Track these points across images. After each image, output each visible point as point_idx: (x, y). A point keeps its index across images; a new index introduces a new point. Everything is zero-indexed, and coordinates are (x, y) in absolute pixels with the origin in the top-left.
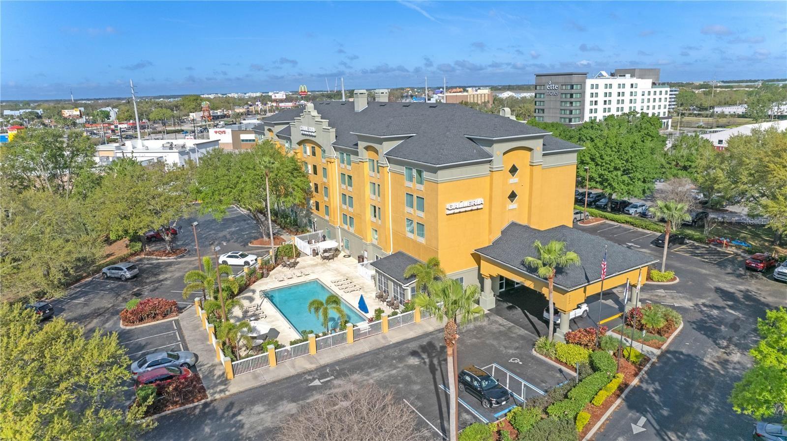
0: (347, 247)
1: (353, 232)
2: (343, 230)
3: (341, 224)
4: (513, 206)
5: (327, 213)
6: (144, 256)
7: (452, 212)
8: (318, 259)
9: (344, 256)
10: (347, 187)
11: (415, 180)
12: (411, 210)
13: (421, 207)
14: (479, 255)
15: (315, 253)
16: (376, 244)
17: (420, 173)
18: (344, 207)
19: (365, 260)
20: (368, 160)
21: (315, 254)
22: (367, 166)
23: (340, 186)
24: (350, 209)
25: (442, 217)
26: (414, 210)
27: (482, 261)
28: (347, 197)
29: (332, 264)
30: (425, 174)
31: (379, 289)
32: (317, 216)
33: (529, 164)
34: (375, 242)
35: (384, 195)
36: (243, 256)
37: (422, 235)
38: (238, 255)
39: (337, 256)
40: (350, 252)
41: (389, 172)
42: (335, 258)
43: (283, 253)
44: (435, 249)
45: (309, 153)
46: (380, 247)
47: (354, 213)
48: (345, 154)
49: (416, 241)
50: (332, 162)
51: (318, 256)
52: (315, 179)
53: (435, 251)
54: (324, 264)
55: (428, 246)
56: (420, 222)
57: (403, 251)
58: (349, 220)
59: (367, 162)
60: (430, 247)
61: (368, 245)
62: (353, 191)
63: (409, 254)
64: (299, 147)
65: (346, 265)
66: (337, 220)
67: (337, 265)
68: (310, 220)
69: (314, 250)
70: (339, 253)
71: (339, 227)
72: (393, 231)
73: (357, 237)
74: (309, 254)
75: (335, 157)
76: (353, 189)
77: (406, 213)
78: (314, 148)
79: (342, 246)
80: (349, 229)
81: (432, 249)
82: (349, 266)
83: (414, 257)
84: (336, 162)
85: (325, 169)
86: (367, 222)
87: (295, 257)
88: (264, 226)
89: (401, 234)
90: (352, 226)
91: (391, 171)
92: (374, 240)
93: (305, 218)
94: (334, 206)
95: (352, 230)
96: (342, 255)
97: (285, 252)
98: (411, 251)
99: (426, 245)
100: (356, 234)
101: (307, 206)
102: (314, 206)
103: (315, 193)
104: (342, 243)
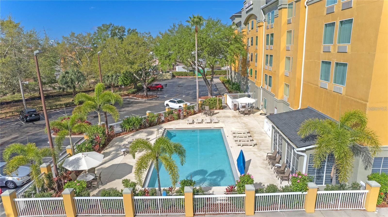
0: (265, 107)
1: (270, 91)
2: (264, 90)
3: (263, 85)
5: (256, 77)
6: (131, 97)
8: (236, 113)
9: (261, 114)
10: (269, 46)
16: (287, 100)
18: (266, 67)
20: (287, 6)
21: (235, 109)
23: (265, 48)
24: (270, 68)
28: (269, 57)
29: (246, 119)
31: (274, 149)
32: (251, 81)
34: (286, 98)
36: (179, 102)
37: (342, 83)
38: (176, 100)
39: (254, 113)
40: (266, 111)
41: (307, 6)
42: (252, 114)
43: (208, 103)
44: (360, 101)
45: (250, 29)
46: (289, 104)
47: (272, 72)
48: (271, 13)
49: (332, 91)
50: (261, 26)
51: (238, 111)
52: (251, 50)
53: (362, 103)
54: (239, 117)
55: (349, 97)
56: (342, 61)
57: (312, 108)
58: (269, 80)
59: (287, 8)
60: (351, 98)
61: (278, 101)
62: (273, 48)
63: (319, 111)
64: (246, 27)
65: (257, 121)
66: (261, 81)
67: (249, 120)
68: (247, 86)
69: (235, 105)
70: (258, 111)
71: (261, 87)
72: (304, 82)
73: (272, 95)
74: (231, 109)
75: (264, 20)
76: (273, 47)
77: (323, 53)
78: (253, 22)
79: (262, 105)
80: (268, 89)
81: (355, 101)
82: (259, 122)
83: (325, 115)
84: (264, 26)
85: (257, 37)
86: (280, 76)
87: (219, 108)
88: (209, 86)
89: (313, 84)
90: (270, 85)
91: (309, 4)
92: (285, 96)
93: (245, 85)
94: (260, 68)
95: (270, 89)
96: (260, 112)
97: (209, 103)
98: (322, 107)
99: (346, 96)
100: (272, 93)
101: (246, 75)
102: (249, 73)
103: (251, 61)
104: (262, 103)
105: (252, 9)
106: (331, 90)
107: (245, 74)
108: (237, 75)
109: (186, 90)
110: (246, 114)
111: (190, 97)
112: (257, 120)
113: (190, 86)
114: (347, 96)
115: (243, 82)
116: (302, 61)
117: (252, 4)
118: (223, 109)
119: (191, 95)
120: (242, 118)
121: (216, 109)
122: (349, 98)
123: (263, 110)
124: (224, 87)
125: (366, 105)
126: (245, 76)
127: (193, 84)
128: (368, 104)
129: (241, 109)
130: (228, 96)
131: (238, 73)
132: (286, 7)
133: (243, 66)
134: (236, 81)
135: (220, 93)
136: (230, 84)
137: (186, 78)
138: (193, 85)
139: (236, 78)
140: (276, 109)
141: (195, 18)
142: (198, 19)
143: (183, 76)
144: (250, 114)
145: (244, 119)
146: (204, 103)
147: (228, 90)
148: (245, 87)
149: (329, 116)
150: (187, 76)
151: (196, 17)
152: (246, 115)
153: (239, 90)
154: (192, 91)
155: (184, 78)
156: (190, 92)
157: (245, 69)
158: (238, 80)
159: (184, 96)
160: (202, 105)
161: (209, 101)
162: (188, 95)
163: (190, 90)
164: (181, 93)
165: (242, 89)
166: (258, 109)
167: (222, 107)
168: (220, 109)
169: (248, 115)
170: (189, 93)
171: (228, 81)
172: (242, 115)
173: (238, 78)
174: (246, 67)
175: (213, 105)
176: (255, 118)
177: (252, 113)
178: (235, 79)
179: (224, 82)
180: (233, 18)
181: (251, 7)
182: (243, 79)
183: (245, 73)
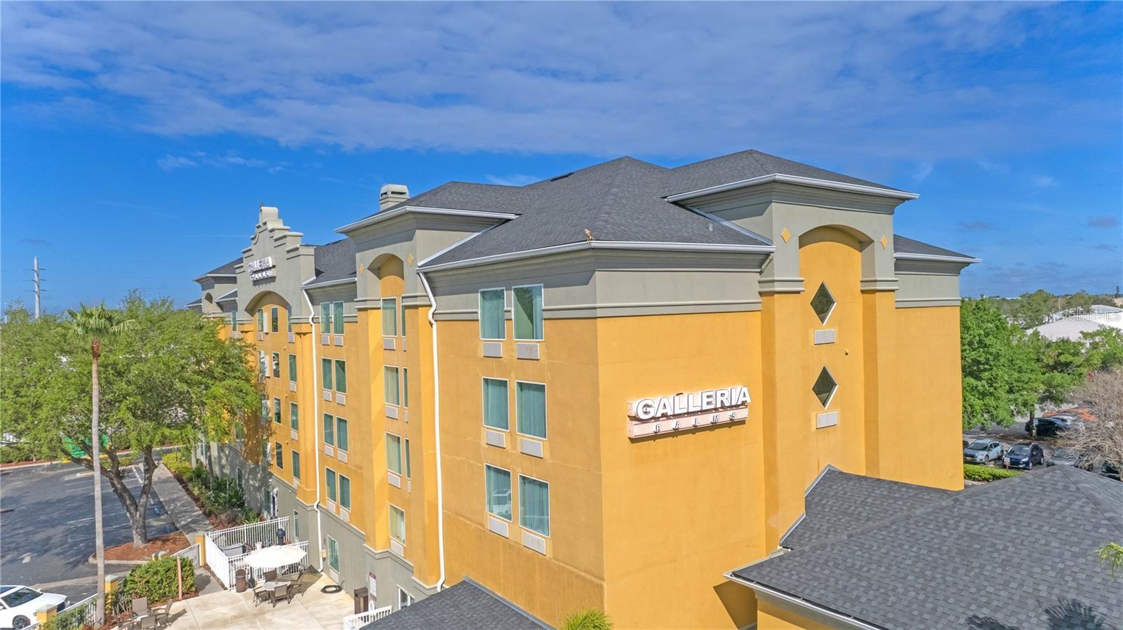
0: (335, 564)
1: (347, 519)
2: (326, 513)
3: (323, 500)
4: (828, 415)
5: (297, 473)
7: (650, 429)
8: (246, 600)
9: (324, 590)
10: (334, 394)
11: (510, 328)
12: (500, 436)
13: (535, 424)
14: (752, 591)
15: (244, 580)
16: (401, 554)
17: (526, 300)
18: (329, 450)
19: (371, 603)
20: (381, 304)
21: (242, 585)
22: (376, 320)
23: (320, 395)
24: (342, 455)
25: (614, 446)
26: (512, 435)
27: (758, 612)
28: (335, 422)
30: (545, 299)
32: (279, 481)
33: (859, 287)
34: (398, 548)
35: (419, 396)
36: (16, 600)
37: (541, 526)
39: (302, 589)
40: (340, 578)
41: (433, 322)
42: (298, 596)
43: (140, 587)
44: (588, 576)
45: (267, 327)
46: (412, 565)
47: (349, 466)
48: (332, 307)
49: (520, 544)
50: (305, 334)
51: (250, 591)
52: (275, 388)
53: (592, 582)
54: (256, 615)
55: (562, 564)
56: (534, 475)
57: (477, 581)
58: (340, 487)
59: (379, 308)
60: (568, 567)
61: (377, 557)
62: (347, 402)
63: (496, 593)
64: (252, 318)
65: (317, 619)
66: (314, 488)
67: (292, 619)
68: (268, 494)
69: (240, 573)
70: (316, 577)
71: (318, 506)
72: (446, 511)
73: (356, 533)
74: (227, 585)
75: (313, 318)
76: (347, 398)
77: (487, 446)
78: (274, 312)
79: (324, 559)
80: (339, 513)
81: (577, 576)
82: (325, 623)
83: (512, 605)
84: (314, 334)
85: (293, 357)
86: (376, 486)
87: (183, 594)
88: (136, 509)
89: (470, 520)
90: (345, 502)
91: (439, 317)
92: (394, 542)
93: (258, 489)
94: (310, 451)
95: (344, 514)
96: (320, 584)
97: (148, 582)
98: (502, 581)
99: (554, 561)
100: (353, 526)
101: (261, 458)
102: (273, 456)
103: (275, 423)
104: (323, 553)
105: (272, 279)
106: (517, 543)
107: (258, 455)
108: (227, 452)
109: (30, 529)
110: (280, 599)
111: (55, 561)
112: (318, 615)
113: (49, 504)
114: (557, 560)
115: (251, 482)
116: (435, 454)
117: (274, 267)
118: (196, 593)
119: (58, 550)
120: (268, 616)
121: (175, 599)
122: (563, 567)
123: (328, 573)
124: (187, 497)
125: (601, 587)
126: (257, 463)
127: (62, 496)
128: (605, 584)
129: (262, 584)
130: (209, 541)
131: (230, 448)
132: (378, 306)
133: (248, 431)
134: (225, 471)
135: (174, 524)
136: (205, 483)
137: (27, 471)
138: (60, 501)
139: (224, 462)
140: (375, 578)
141: (91, 316)
142: (103, 320)
143: (10, 462)
144: (291, 598)
145: (275, 619)
146: (125, 586)
147: (202, 506)
148: (260, 496)
149: (522, 608)
150: (28, 459)
151: (96, 313)
152: (279, 605)
153: (239, 506)
154: (61, 528)
155: (17, 472)
156: (51, 532)
157: (257, 439)
158: (232, 469)
159: (27, 560)
160: (117, 594)
161: (148, 577)
162: (46, 551)
163: (51, 523)
164: (13, 545)
165: (249, 503)
166: (313, 571)
167: (194, 589)
168: (187, 594)
169: (284, 603)
170: (49, 538)
171: (198, 474)
172: (267, 605)
173: (232, 462)
174: (260, 434)
175: (160, 589)
176: (311, 609)
177: (299, 592)
178: (222, 467)
179: (185, 478)
180: (206, 283)
181: (270, 273)
182: (253, 472)
183: (257, 451)
